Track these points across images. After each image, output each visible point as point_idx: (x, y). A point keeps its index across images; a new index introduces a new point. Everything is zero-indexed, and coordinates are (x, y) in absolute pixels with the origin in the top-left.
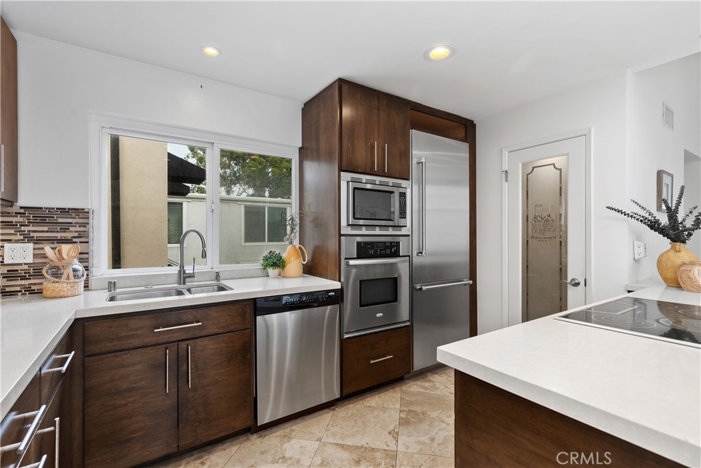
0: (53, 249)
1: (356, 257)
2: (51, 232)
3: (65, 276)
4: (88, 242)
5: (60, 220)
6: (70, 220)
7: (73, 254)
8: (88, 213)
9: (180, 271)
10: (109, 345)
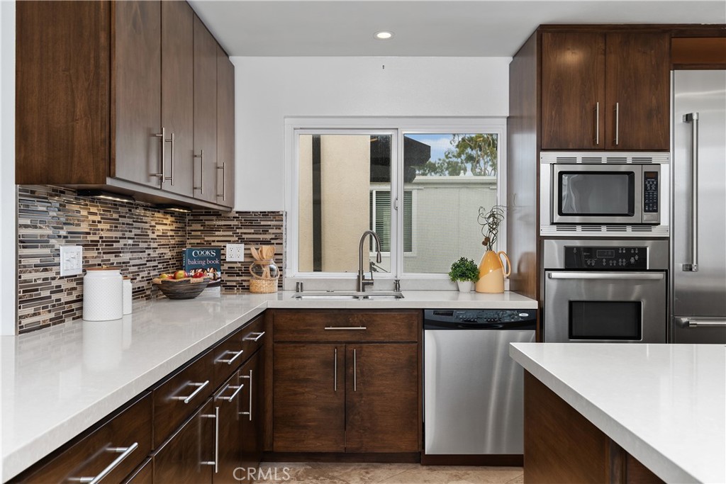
0: (257, 249)
1: (563, 267)
2: (256, 234)
3: (264, 275)
4: (282, 244)
5: (262, 223)
6: (269, 223)
7: (271, 254)
8: (282, 215)
9: (359, 277)
10: (291, 335)
